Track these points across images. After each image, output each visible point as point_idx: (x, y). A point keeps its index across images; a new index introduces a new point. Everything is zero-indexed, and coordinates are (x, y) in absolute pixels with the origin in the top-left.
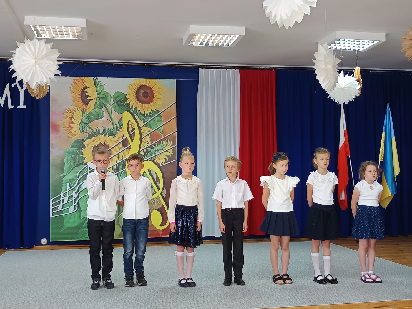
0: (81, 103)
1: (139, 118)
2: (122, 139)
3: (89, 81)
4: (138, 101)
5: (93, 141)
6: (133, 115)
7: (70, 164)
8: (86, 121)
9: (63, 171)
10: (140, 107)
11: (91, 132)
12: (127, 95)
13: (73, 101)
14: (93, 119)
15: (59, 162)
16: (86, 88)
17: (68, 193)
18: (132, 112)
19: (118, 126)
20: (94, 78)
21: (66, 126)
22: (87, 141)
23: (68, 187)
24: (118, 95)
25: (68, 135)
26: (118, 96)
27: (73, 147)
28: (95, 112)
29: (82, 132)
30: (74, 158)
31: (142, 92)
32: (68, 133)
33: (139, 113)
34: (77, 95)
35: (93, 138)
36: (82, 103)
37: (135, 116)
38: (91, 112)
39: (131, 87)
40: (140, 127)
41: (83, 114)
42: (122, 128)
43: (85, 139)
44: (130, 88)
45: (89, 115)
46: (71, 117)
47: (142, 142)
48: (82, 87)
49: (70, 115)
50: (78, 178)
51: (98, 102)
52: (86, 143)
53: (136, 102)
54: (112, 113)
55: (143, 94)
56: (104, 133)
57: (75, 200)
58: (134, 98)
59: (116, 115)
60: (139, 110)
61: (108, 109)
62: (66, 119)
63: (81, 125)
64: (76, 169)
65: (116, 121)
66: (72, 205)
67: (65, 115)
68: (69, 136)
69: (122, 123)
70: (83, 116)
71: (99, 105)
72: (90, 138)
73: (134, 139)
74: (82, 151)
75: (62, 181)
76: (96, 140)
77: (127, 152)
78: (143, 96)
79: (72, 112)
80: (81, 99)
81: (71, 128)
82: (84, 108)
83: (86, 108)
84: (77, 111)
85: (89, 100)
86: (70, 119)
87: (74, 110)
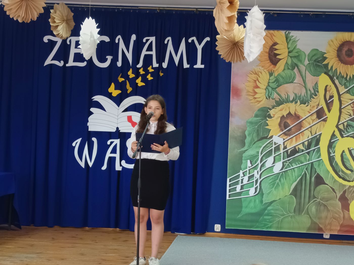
0: (269, 63)
1: (340, 83)
2: (317, 108)
3: (280, 35)
4: (339, 60)
5: (281, 110)
6: (332, 78)
7: (253, 137)
8: (274, 85)
9: (243, 144)
10: (342, 69)
11: (278, 99)
12: (326, 53)
14: (282, 83)
15: (239, 134)
16: (275, 44)
17: (248, 171)
18: (331, 75)
19: (313, 91)
20: (285, 33)
21: (250, 91)
22: (273, 109)
23: (249, 164)
24: (314, 53)
25: (251, 101)
26: (315, 55)
27: (256, 116)
28: (285, 74)
29: (268, 98)
30: (258, 130)
31: (345, 49)
32: (251, 99)
33: (340, 77)
34: (264, 53)
35: (281, 107)
37: (335, 79)
38: (280, 74)
39: (331, 43)
40: (341, 94)
41: (270, 76)
42: (317, 95)
43: (272, 107)
44: (330, 45)
45: (277, 77)
46: (255, 79)
47: (342, 113)
48: (271, 43)
49: (254, 78)
50: (261, 154)
51: (290, 62)
52: (272, 112)
53: (337, 62)
54: (305, 76)
55: (346, 52)
56: (294, 101)
57: (257, 181)
58: (334, 57)
59: (310, 78)
60: (340, 73)
61: (301, 70)
62: (250, 82)
63: (267, 89)
64: (259, 143)
65: (310, 86)
66: (253, 186)
67: (248, 77)
68: (252, 103)
69: (318, 89)
70: (270, 79)
71: (290, 65)
72: (277, 106)
73: (331, 109)
74: (267, 122)
75: (242, 156)
76: (284, 109)
77: (322, 125)
78: (346, 55)
79: (258, 74)
80: (268, 58)
81: (256, 93)
82: (272, 69)
83: (275, 69)
84: (263, 73)
85: (278, 60)
86: (255, 82)
87: (260, 71)
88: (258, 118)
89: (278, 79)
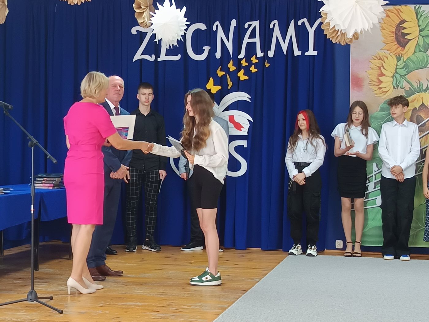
3: (408, 11)
5: (413, 101)
8: (403, 72)
11: (409, 88)
13: (384, 42)
14: (413, 68)
16: (403, 21)
17: (374, 177)
20: (415, 7)
21: (373, 80)
23: (375, 168)
25: (376, 92)
27: (382, 110)
28: (416, 58)
29: (396, 87)
32: (375, 90)
34: (390, 33)
35: (412, 97)
36: (397, 45)
38: (409, 57)
41: (397, 62)
45: (406, 62)
46: (380, 66)
48: (398, 21)
49: (379, 64)
51: (421, 43)
62: (373, 69)
63: (394, 77)
67: (372, 64)
68: (377, 94)
70: (398, 64)
71: (422, 46)
76: (416, 100)
79: (382, 59)
80: (395, 40)
81: (381, 82)
82: (400, 52)
83: (403, 53)
84: (389, 57)
85: (408, 40)
86: (379, 69)
87: (385, 55)
88: (384, 112)
89: (408, 63)
